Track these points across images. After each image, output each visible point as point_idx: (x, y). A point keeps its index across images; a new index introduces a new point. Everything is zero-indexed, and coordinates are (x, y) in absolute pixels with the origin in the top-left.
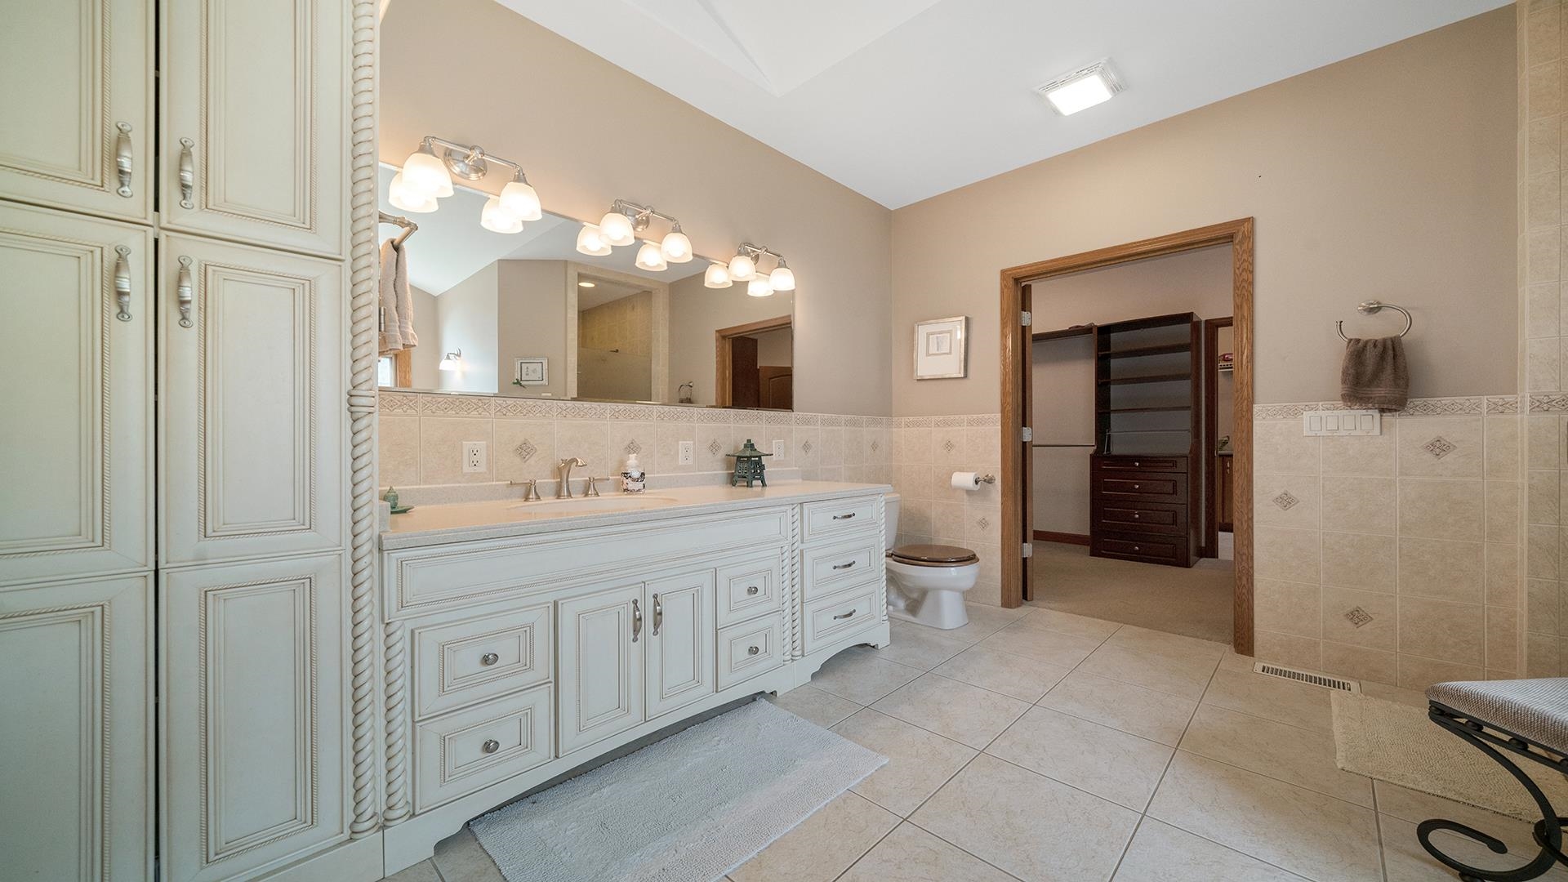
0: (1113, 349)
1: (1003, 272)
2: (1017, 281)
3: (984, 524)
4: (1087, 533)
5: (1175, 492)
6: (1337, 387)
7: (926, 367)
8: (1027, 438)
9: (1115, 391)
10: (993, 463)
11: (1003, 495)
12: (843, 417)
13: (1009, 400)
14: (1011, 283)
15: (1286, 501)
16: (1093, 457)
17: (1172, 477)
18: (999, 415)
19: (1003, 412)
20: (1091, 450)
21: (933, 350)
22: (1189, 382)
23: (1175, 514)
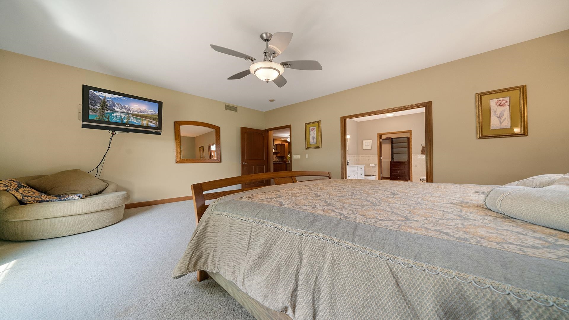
0: (394, 142)
1: (378, 134)
2: (380, 135)
3: (375, 172)
4: (390, 176)
5: (405, 168)
6: (421, 152)
7: (365, 147)
8: (381, 159)
9: (394, 150)
10: (376, 162)
11: (378, 167)
12: (353, 155)
13: (379, 153)
14: (379, 135)
15: (416, 166)
16: (390, 162)
17: (404, 165)
18: (377, 155)
19: (378, 155)
20: (390, 161)
21: (366, 145)
22: (407, 148)
23: (405, 172)
